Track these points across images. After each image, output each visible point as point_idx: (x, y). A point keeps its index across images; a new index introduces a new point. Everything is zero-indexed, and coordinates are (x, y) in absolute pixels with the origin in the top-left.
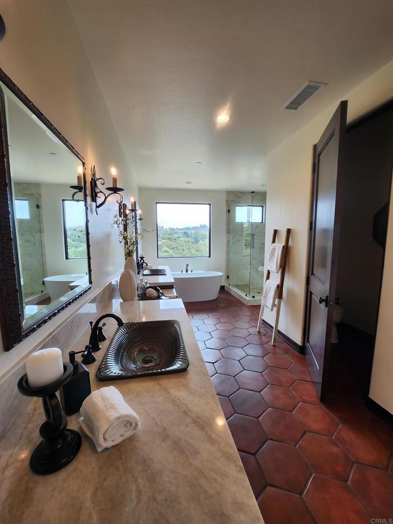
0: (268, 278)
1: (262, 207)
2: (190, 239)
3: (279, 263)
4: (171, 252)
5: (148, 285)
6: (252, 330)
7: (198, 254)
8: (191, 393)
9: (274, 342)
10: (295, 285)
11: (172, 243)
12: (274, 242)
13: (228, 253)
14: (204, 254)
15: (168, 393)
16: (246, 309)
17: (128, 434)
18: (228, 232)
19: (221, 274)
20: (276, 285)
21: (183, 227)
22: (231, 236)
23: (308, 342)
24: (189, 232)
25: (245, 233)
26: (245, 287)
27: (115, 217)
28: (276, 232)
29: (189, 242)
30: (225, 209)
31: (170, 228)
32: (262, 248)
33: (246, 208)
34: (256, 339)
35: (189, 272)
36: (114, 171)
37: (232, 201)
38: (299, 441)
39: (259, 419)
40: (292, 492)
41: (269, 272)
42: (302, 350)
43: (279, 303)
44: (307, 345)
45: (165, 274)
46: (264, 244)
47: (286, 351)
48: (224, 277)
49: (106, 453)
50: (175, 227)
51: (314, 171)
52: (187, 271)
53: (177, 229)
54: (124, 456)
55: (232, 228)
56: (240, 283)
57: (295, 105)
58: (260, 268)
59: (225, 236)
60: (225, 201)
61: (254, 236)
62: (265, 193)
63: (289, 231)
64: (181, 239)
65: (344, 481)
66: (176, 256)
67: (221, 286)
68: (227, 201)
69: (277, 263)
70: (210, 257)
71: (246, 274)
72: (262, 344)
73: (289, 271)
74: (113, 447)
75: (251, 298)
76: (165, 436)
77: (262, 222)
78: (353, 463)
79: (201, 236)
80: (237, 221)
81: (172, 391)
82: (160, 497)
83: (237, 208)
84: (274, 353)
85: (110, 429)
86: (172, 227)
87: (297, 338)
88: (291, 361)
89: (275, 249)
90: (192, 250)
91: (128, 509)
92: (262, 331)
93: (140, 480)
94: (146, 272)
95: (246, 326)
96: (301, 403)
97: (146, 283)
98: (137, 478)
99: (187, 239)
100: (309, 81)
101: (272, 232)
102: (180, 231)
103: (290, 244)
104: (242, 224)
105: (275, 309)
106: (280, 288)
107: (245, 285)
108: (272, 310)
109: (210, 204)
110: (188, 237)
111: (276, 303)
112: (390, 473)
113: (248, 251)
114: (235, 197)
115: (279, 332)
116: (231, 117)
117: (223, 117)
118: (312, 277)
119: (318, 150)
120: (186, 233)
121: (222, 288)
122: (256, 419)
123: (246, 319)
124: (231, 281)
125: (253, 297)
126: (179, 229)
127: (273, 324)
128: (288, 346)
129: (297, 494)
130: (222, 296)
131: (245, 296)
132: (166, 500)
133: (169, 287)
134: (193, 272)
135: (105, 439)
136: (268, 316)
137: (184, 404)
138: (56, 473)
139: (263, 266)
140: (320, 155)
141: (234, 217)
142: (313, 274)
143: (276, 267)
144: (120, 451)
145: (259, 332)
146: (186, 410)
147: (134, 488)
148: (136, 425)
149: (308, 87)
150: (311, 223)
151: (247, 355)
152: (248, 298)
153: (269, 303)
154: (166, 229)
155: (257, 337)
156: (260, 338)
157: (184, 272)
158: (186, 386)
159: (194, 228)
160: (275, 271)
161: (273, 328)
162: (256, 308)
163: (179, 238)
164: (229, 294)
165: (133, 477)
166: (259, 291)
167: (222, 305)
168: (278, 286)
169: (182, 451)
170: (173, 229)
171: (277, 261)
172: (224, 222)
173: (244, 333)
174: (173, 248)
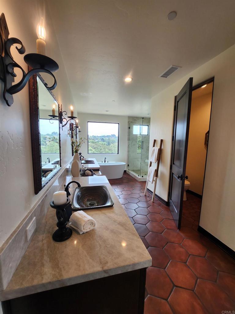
0: (151, 166)
1: (148, 126)
2: (105, 143)
3: (156, 158)
4: (94, 150)
5: (86, 169)
6: (141, 194)
7: (110, 152)
8: (116, 214)
9: (153, 200)
10: (165, 170)
11: (94, 145)
12: (154, 146)
13: (128, 152)
14: (113, 152)
15: (106, 214)
16: (138, 183)
17: (92, 228)
18: (129, 140)
19: (124, 163)
20: (155, 170)
21: (101, 136)
22: (130, 142)
23: (171, 199)
24: (105, 139)
25: (138, 140)
26: (138, 171)
27: (68, 131)
28: (155, 141)
29: (105, 144)
30: (127, 127)
31: (93, 136)
32: (148, 150)
33: (139, 127)
34: (143, 199)
35: (106, 162)
36: (72, 108)
37: (132, 122)
38: (164, 246)
39: (145, 237)
40: (160, 268)
41: (151, 163)
42: (168, 204)
43: (156, 179)
44: (170, 201)
45: (94, 163)
46: (149, 147)
47: (160, 205)
48: (126, 165)
49: (84, 235)
50: (96, 135)
51: (175, 110)
52: (105, 162)
53: (97, 136)
54: (91, 235)
55: (131, 138)
56: (135, 169)
57: (166, 75)
58: (146, 161)
59: (127, 141)
60: (127, 123)
61: (143, 142)
62: (150, 118)
63: (162, 141)
64: (100, 142)
65: (185, 263)
66: (96, 153)
67: (124, 171)
68: (128, 122)
69: (155, 158)
70: (118, 153)
71: (138, 164)
72: (147, 202)
73: (161, 162)
74: (87, 232)
75: (141, 177)
76: (107, 228)
77: (148, 135)
78: (190, 255)
79: (111, 141)
80: (134, 134)
81: (107, 214)
82: (108, 246)
83: (134, 126)
84: (153, 205)
85: (86, 225)
86: (94, 135)
87: (165, 198)
88: (162, 209)
89: (154, 150)
90: (106, 149)
91: (97, 249)
92: (147, 195)
93: (99, 242)
94: (83, 162)
95: (138, 192)
96: (166, 230)
97: (85, 168)
98: (98, 241)
99: (104, 143)
100: (173, 65)
101: (153, 141)
102: (99, 138)
103: (162, 147)
104: (136, 135)
105: (154, 182)
106: (157, 171)
107: (138, 170)
108: (152, 183)
109: (119, 124)
110: (104, 141)
111: (155, 179)
112: (206, 258)
113: (139, 151)
114: (133, 120)
115: (156, 195)
116: (132, 79)
117: (128, 79)
118: (173, 165)
119: (177, 100)
120: (102, 139)
121: (125, 171)
122: (143, 237)
123: (138, 188)
124: (130, 168)
125: (142, 177)
126: (99, 137)
127: (153, 191)
128: (161, 202)
129: (163, 269)
130: (125, 176)
131: (137, 176)
132: (111, 247)
133: (97, 170)
134: (109, 162)
135: (84, 229)
136: (150, 186)
137: (113, 218)
138: (65, 241)
139: (148, 159)
140: (178, 102)
141: (132, 131)
142: (174, 164)
143: (155, 160)
144: (89, 234)
145: (145, 195)
146: (115, 220)
147: (98, 244)
148: (95, 225)
149: (172, 68)
150: (173, 137)
151: (139, 207)
152: (139, 177)
153: (151, 180)
154: (91, 137)
155: (144, 198)
156: (146, 198)
157: (104, 162)
158: (113, 212)
159: (107, 136)
160: (155, 162)
161: (152, 192)
162: (144, 183)
163: (98, 142)
164: (129, 175)
165: (97, 241)
166: (146, 173)
167: (125, 181)
168: (156, 170)
169: (115, 233)
170: (95, 136)
171: (155, 157)
172: (127, 134)
173: (137, 196)
174: (95, 148)
